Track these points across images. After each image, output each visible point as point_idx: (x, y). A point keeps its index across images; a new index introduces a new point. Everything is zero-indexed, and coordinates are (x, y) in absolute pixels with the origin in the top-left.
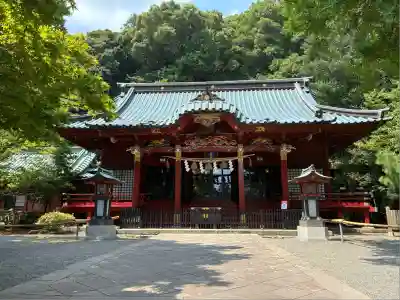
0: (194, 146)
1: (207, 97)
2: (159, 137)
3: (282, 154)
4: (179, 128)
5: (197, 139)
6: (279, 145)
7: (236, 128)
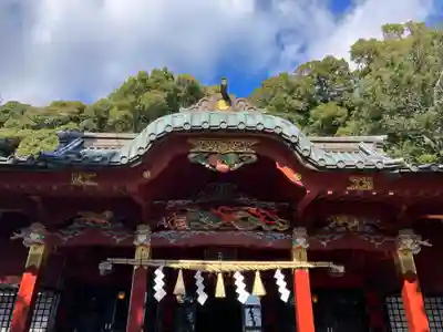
0: (183, 228)
2: (94, 203)
3: (401, 256)
4: (147, 175)
5: (194, 213)
6: (395, 234)
7: (295, 178)
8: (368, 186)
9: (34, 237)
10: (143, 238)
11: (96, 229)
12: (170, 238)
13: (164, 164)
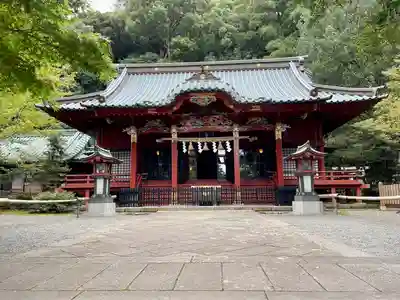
1: (203, 77)
2: (154, 118)
3: (277, 133)
4: (175, 108)
5: (193, 119)
6: (274, 124)
7: (232, 107)
8: (258, 109)
9: (132, 131)
10: (174, 130)
11: (155, 128)
12: (186, 129)
13: (180, 104)
